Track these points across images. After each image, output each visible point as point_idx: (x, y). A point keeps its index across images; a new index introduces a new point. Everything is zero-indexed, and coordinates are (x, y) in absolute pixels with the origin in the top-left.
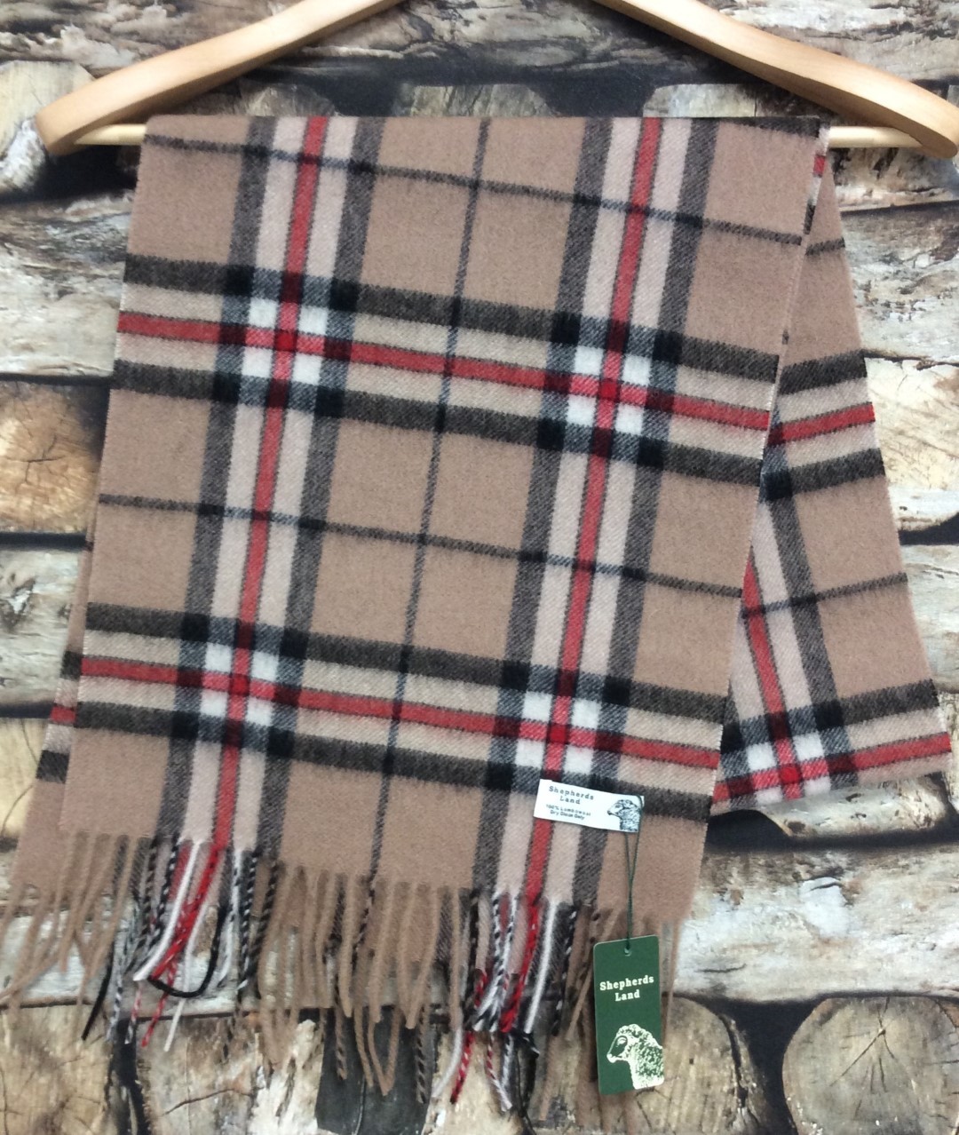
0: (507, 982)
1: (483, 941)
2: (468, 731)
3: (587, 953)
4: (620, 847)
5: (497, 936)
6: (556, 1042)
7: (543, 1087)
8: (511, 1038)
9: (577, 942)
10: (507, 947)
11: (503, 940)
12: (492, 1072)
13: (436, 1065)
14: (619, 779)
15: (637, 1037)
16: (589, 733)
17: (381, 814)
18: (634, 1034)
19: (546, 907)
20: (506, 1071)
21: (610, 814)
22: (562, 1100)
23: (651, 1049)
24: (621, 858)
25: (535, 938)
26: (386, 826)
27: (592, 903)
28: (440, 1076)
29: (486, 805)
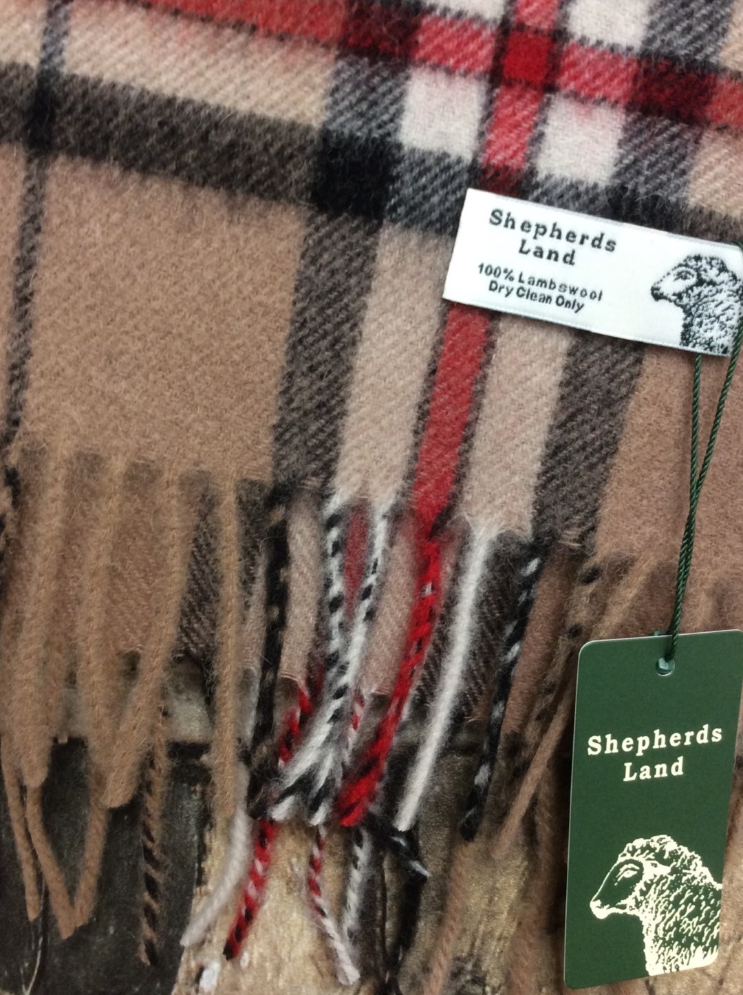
0: (360, 711)
1: (301, 616)
2: (269, 34)
3: (561, 660)
4: (675, 397)
5: (335, 604)
6: (468, 853)
7: (437, 936)
8: (365, 834)
9: (538, 630)
10: (359, 634)
11: (350, 614)
12: (320, 901)
13: (201, 871)
14: (692, 202)
15: (666, 863)
16: (617, 59)
17: (26, 264)
18: (660, 857)
19: (464, 543)
20: (354, 898)
21: (657, 295)
22: (477, 965)
23: (696, 890)
24: (672, 425)
25: (431, 616)
26: (37, 299)
27: (582, 538)
28: (207, 893)
29: (311, 256)
